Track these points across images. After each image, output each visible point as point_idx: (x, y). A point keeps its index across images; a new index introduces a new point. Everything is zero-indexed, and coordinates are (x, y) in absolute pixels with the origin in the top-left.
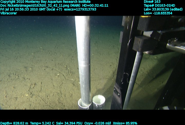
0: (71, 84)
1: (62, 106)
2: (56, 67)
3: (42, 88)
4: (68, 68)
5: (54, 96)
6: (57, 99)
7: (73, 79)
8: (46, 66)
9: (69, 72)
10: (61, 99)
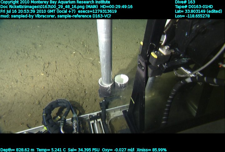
0: (90, 64)
1: (81, 86)
2: (70, 44)
3: (58, 68)
4: (85, 46)
5: (72, 76)
6: (76, 79)
7: (91, 58)
8: (58, 42)
9: (87, 49)
10: (80, 79)
